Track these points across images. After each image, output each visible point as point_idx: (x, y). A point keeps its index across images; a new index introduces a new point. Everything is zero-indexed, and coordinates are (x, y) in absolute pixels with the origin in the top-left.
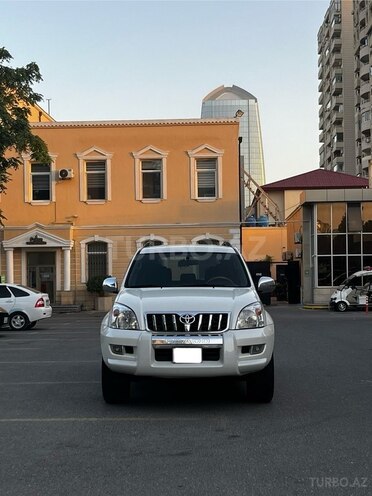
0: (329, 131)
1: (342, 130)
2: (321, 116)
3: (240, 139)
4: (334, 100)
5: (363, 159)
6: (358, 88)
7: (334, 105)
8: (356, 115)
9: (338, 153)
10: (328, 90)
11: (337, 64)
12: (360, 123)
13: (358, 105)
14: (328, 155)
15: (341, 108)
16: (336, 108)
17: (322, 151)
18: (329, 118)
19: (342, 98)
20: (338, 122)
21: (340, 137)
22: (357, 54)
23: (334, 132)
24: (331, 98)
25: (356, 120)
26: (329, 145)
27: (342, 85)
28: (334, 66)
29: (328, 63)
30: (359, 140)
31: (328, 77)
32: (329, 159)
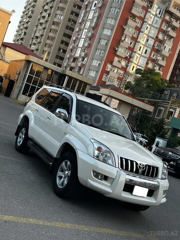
0: (21, 30)
1: (27, 31)
2: (20, 22)
3: (10, 22)
4: (28, 19)
5: (32, 46)
6: (39, 20)
7: (27, 21)
8: (35, 29)
9: (22, 39)
10: (27, 14)
11: (34, 6)
12: (35, 32)
13: (37, 26)
14: (18, 38)
15: (29, 23)
16: (27, 23)
17: (16, 36)
18: (23, 25)
19: (31, 20)
20: (26, 28)
21: (25, 34)
22: (43, 7)
23: (24, 31)
24: (26, 18)
25: (34, 31)
26: (20, 35)
27: (32, 15)
28: (32, 6)
29: (30, 4)
30: (33, 38)
31: (28, 9)
32: (18, 40)
